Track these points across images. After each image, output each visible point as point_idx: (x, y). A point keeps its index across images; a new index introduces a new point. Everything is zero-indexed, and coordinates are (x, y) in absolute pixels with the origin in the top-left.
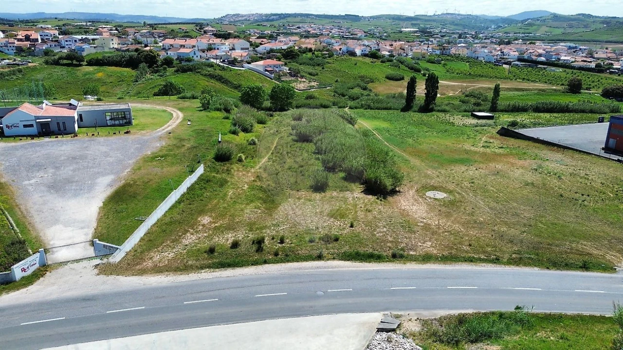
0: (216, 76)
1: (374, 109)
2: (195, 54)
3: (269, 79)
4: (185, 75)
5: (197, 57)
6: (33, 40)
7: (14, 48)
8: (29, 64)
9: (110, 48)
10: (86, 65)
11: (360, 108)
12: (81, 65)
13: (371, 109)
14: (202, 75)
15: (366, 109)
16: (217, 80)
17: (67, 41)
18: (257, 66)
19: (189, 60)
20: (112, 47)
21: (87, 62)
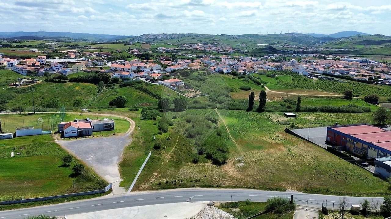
0: (143, 89)
1: (231, 109)
2: (131, 75)
3: (173, 90)
4: (126, 88)
5: (132, 77)
6: (37, 66)
7: (26, 71)
8: (37, 82)
9: (81, 71)
10: (68, 82)
11: (224, 109)
12: (65, 82)
13: (230, 109)
14: (135, 88)
15: (227, 109)
16: (143, 91)
17: (56, 67)
18: (167, 82)
19: (128, 79)
20: (81, 70)
21: (69, 80)
